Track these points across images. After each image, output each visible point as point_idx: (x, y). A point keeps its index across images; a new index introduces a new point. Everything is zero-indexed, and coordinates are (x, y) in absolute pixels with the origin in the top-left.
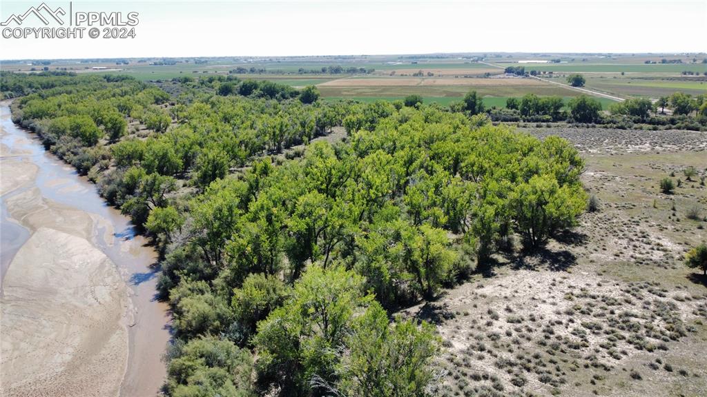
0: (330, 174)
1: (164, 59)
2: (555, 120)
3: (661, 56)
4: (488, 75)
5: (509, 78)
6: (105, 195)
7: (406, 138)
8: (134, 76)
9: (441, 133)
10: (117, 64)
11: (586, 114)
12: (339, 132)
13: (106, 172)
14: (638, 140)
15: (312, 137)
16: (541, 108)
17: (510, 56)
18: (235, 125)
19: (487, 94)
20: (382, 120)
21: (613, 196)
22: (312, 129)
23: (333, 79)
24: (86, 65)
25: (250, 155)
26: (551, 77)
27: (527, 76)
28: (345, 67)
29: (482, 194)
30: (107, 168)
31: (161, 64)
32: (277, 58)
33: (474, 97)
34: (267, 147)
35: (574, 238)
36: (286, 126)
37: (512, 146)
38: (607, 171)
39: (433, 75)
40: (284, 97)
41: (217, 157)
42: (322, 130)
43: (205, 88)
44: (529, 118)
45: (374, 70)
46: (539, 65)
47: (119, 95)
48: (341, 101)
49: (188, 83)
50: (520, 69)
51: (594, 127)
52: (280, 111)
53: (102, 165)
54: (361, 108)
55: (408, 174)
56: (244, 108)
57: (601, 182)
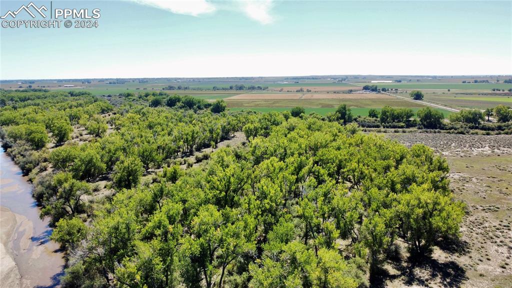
0: (229, 182)
1: (117, 80)
2: (408, 126)
3: (472, 77)
4: (351, 91)
5: (366, 93)
6: (35, 196)
7: (294, 146)
8: (91, 92)
9: (324, 141)
10: (83, 83)
11: (431, 122)
12: (240, 136)
13: (44, 173)
14: (479, 144)
15: (219, 141)
16: (397, 118)
17: (365, 77)
18: (156, 132)
19: (352, 105)
20: (274, 128)
21: (476, 197)
22: (218, 135)
23: (238, 94)
24: (60, 84)
25: (167, 157)
26: (397, 93)
27: (379, 92)
28: (247, 86)
29: (367, 202)
30: (46, 170)
31: (115, 83)
32: (198, 79)
33: (344, 108)
34: (181, 150)
35: (457, 246)
36: (197, 133)
37: (385, 153)
38: (463, 172)
39: (310, 91)
40: (199, 108)
41: (132, 164)
42: (227, 135)
43: (141, 101)
44: (388, 125)
45: (268, 88)
46: (386, 84)
47: (75, 106)
48: (242, 111)
49: (130, 97)
50: (374, 87)
51: (439, 132)
52: (194, 119)
53: (42, 167)
54: (257, 118)
55: (298, 181)
56: (167, 118)
57: (461, 184)
